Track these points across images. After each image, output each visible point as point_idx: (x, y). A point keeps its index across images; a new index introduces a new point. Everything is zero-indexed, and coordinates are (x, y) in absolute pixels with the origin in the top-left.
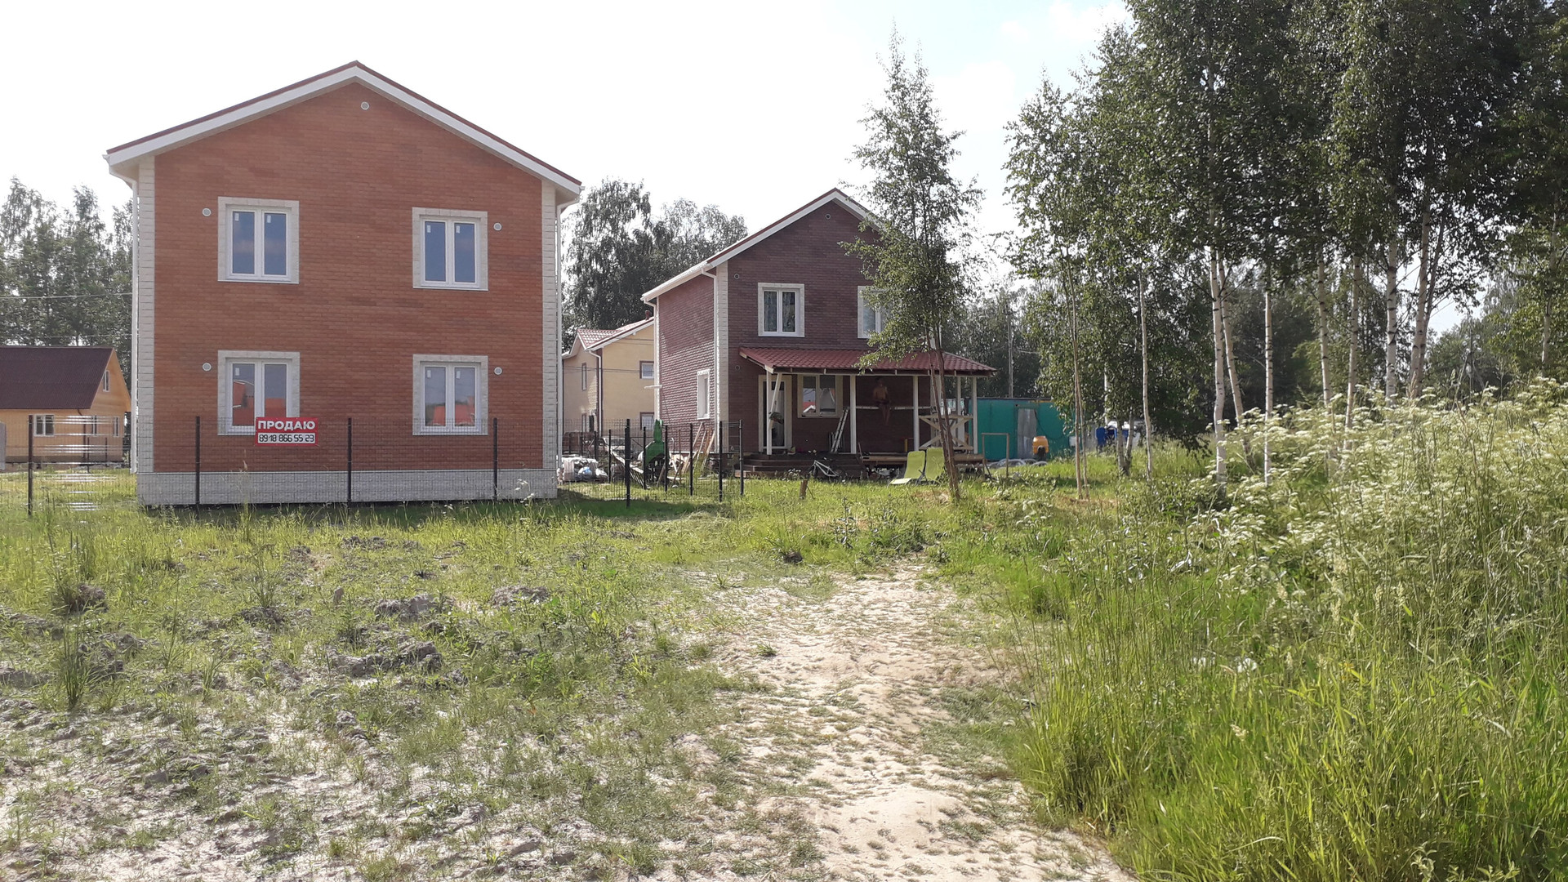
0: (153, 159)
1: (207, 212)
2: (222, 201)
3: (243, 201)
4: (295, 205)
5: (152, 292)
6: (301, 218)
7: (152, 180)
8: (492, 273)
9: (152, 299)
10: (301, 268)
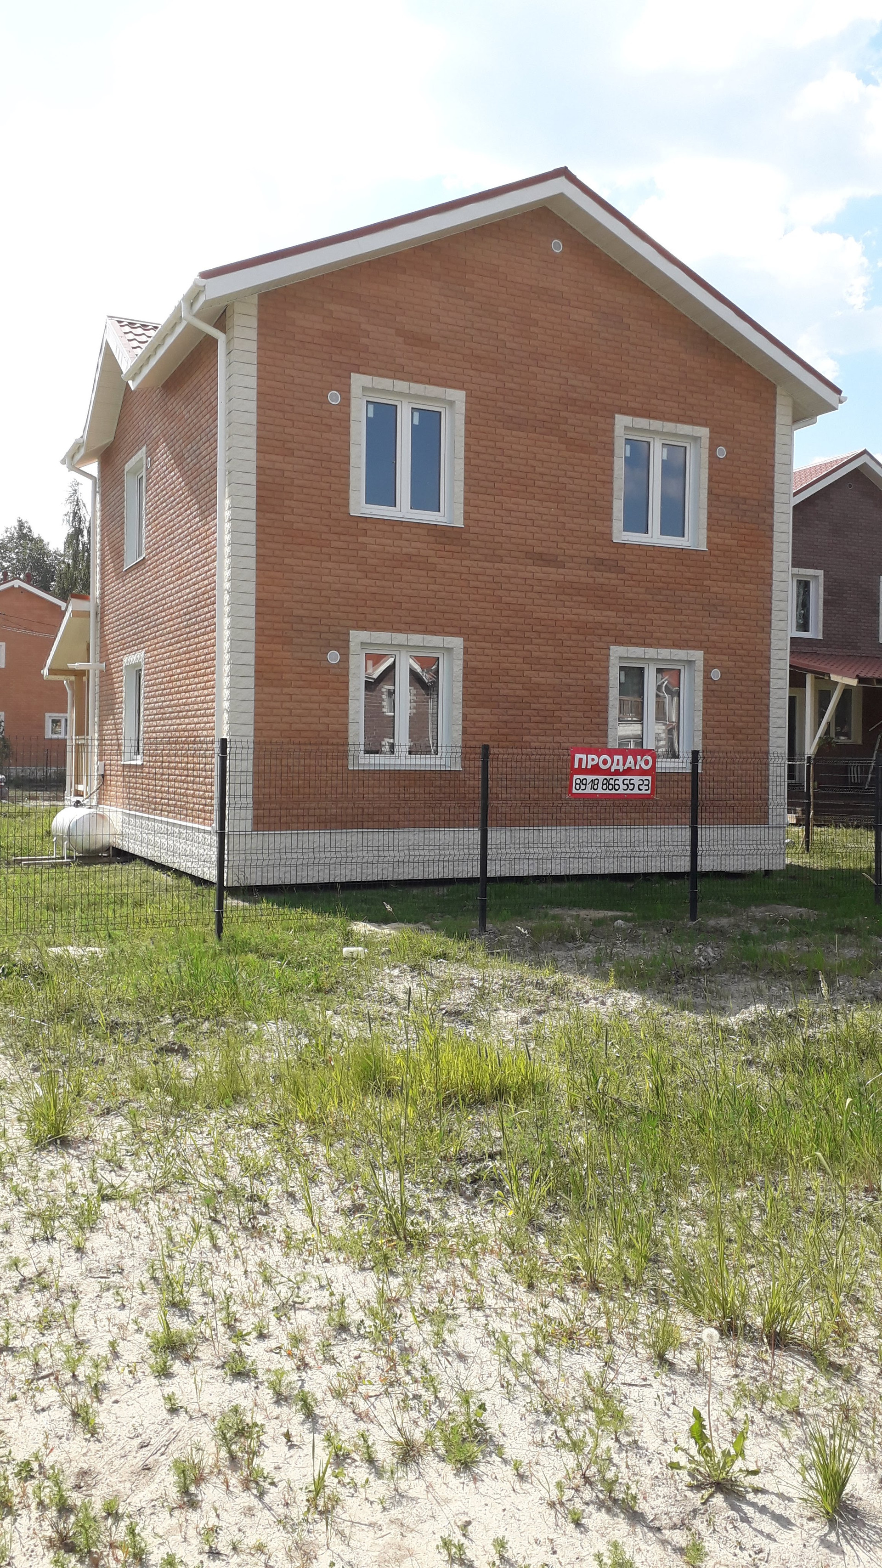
0: (255, 300)
1: (334, 398)
2: (358, 381)
3: (386, 383)
4: (459, 396)
5: (252, 527)
6: (468, 421)
7: (253, 334)
8: (713, 524)
9: (252, 539)
10: (467, 502)
